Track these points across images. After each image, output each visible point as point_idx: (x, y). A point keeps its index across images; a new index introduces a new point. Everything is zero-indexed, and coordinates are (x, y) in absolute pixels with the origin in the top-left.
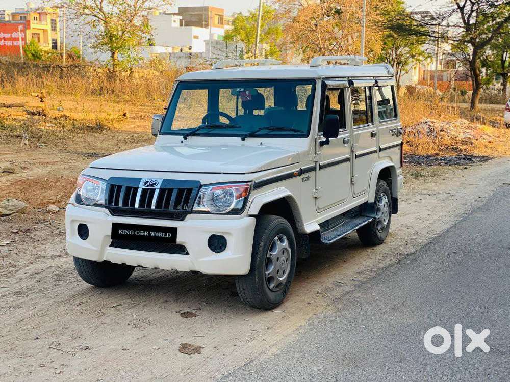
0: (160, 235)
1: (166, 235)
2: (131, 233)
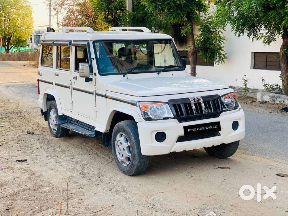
0: (211, 127)
1: (214, 127)
2: (195, 130)
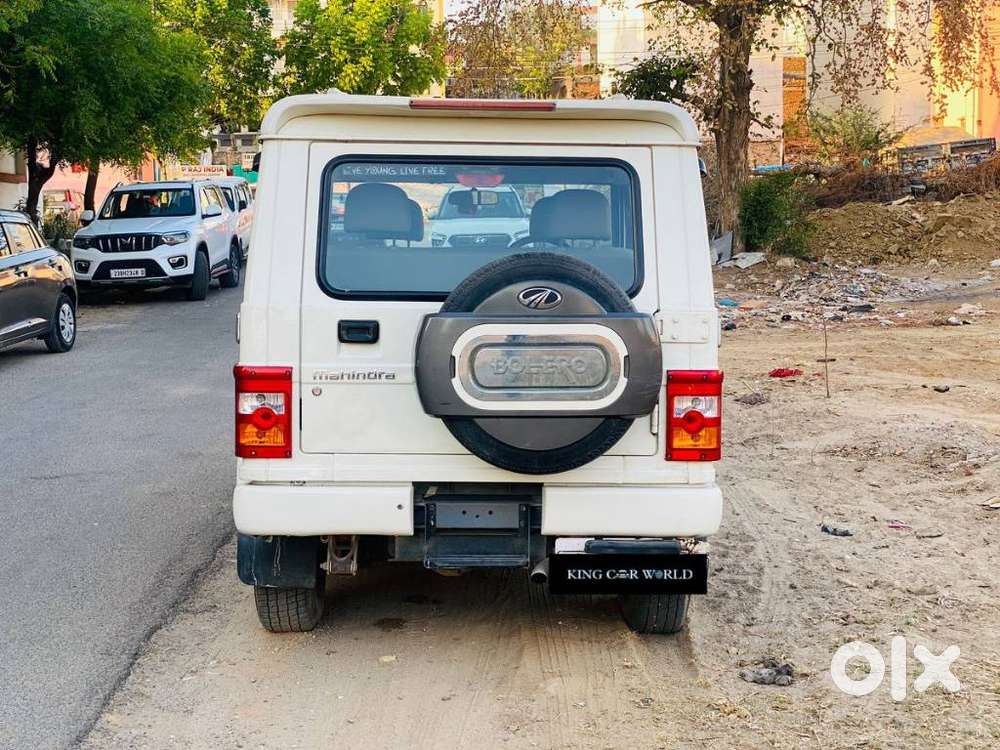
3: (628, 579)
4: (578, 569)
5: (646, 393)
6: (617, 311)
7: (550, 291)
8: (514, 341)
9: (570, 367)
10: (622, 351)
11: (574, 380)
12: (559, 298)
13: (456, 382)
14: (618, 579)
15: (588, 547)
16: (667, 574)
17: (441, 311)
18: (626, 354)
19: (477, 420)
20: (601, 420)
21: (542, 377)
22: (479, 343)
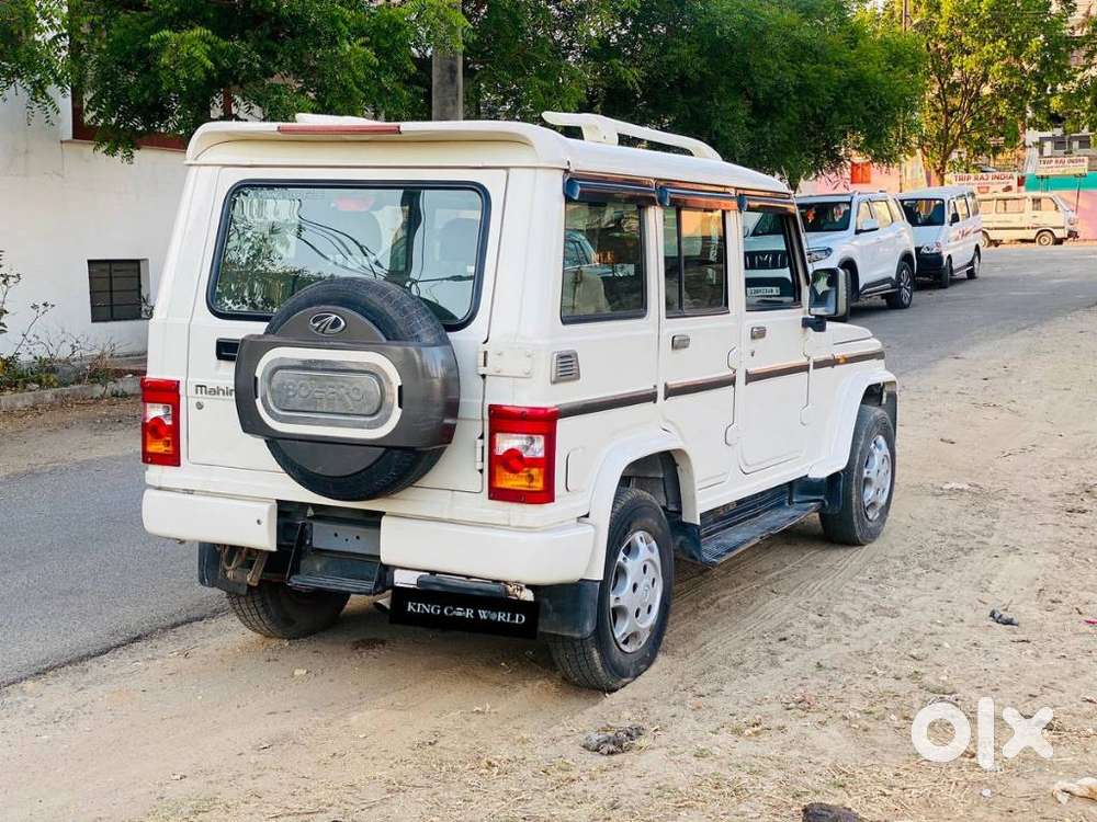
3: (463, 617)
4: (418, 602)
5: (422, 424)
6: (400, 340)
7: (335, 316)
8: (307, 366)
9: (347, 394)
10: (396, 380)
11: (352, 408)
12: (343, 324)
13: (258, 402)
14: (455, 616)
15: (420, 582)
16: (501, 617)
17: (267, 333)
18: (400, 384)
19: (279, 441)
20: (383, 449)
21: (325, 402)
22: (276, 365)
